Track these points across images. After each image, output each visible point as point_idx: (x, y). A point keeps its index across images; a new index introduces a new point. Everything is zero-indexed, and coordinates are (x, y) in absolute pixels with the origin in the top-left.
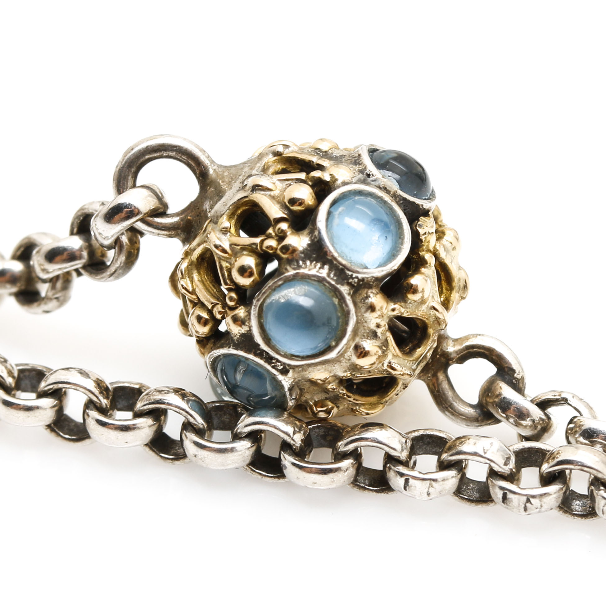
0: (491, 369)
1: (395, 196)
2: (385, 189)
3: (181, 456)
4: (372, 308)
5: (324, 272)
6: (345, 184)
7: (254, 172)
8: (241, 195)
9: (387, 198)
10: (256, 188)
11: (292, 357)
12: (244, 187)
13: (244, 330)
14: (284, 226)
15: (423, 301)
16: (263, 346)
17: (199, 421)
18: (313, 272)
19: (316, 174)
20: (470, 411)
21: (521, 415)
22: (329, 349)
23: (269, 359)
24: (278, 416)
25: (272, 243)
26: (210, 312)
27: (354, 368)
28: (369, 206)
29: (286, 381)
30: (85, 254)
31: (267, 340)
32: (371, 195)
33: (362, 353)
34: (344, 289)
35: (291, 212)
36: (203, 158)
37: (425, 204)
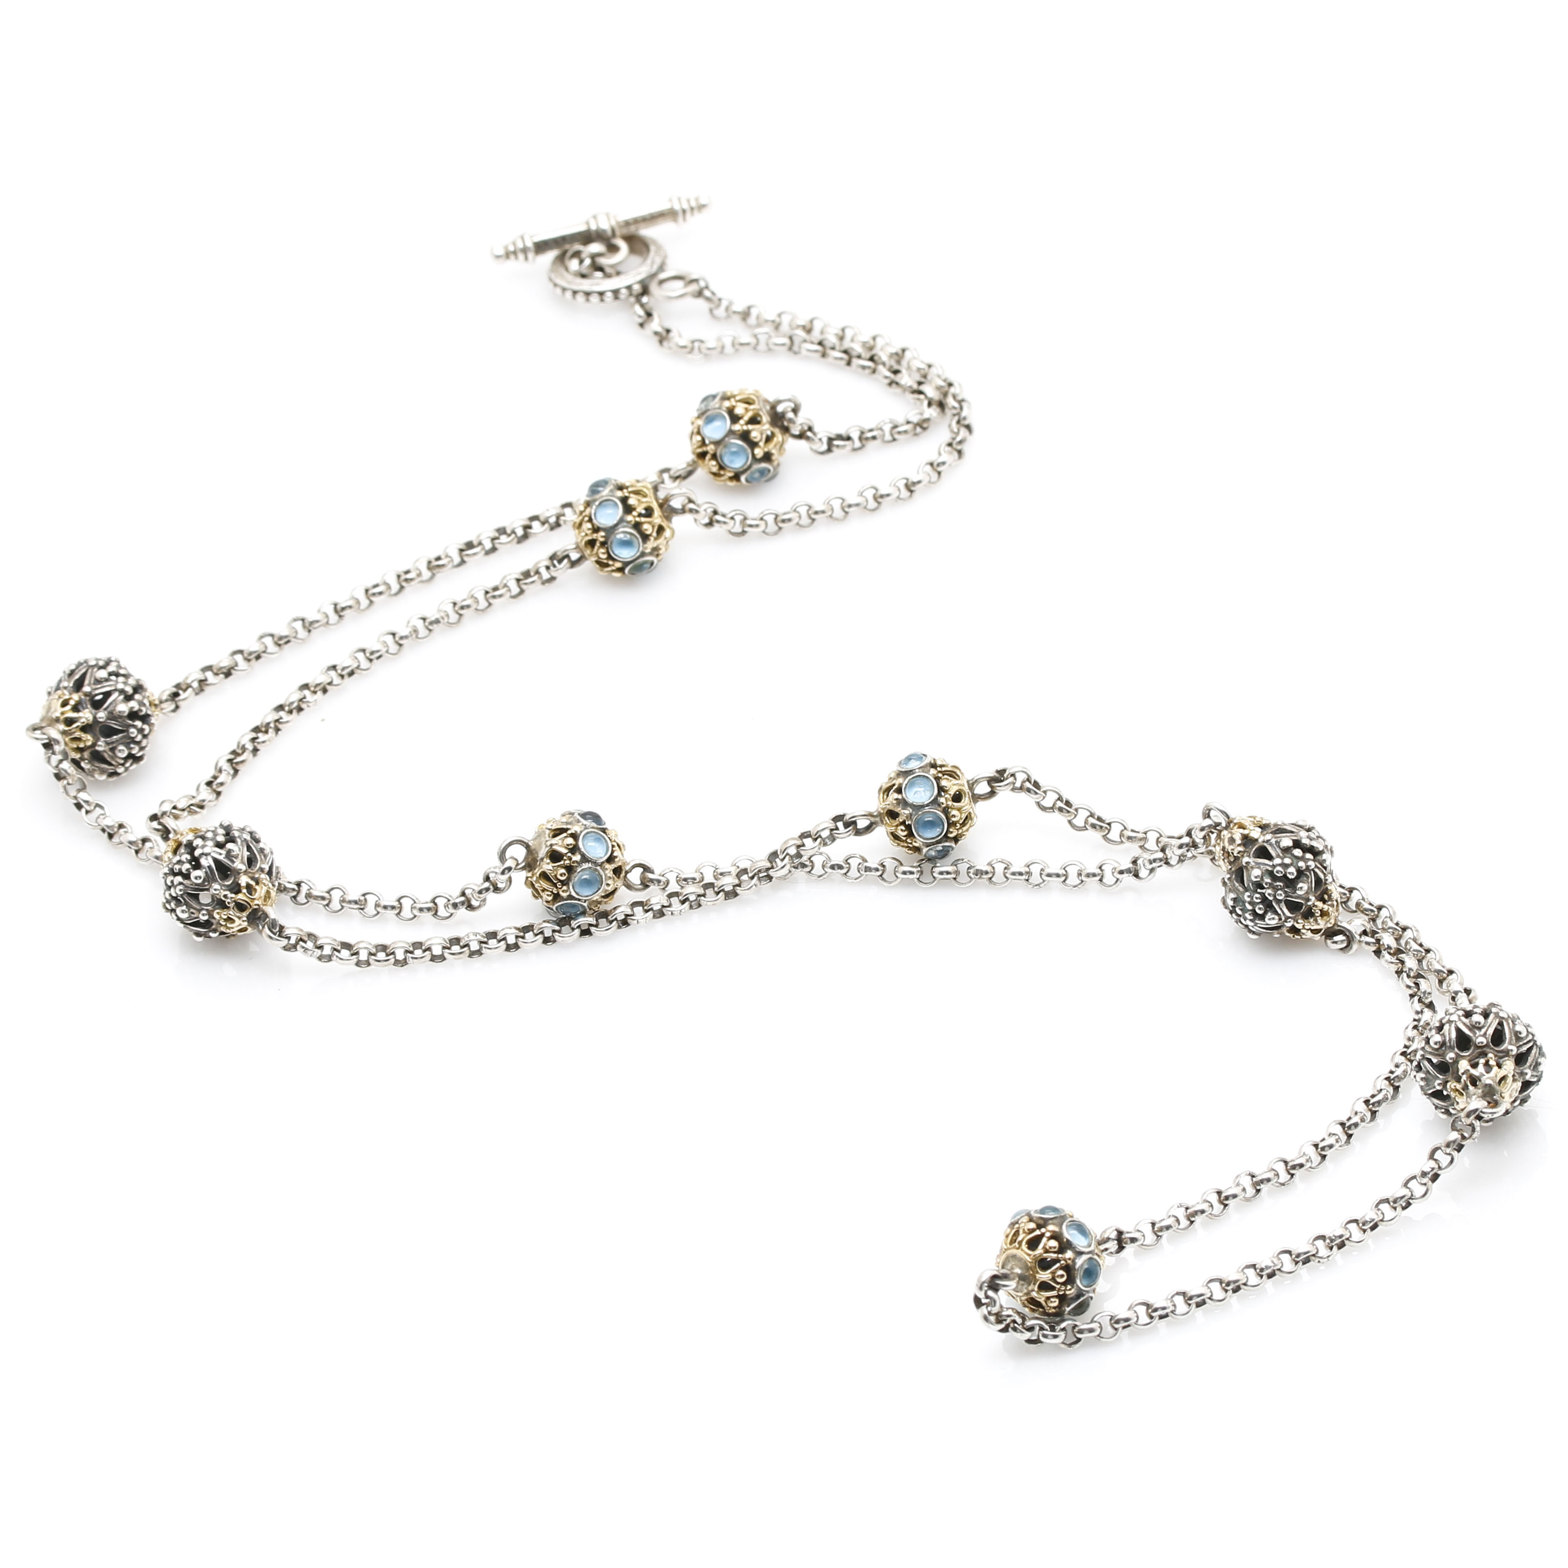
0: (641, 870)
1: (597, 828)
2: (593, 828)
3: (555, 941)
4: (607, 869)
5: (590, 865)
6: (581, 832)
7: (548, 839)
8: (547, 849)
9: (596, 831)
10: (551, 845)
11: (587, 896)
12: (546, 846)
13: (568, 893)
14: (569, 854)
15: (620, 860)
16: (577, 897)
17: (557, 928)
18: (587, 866)
19: (569, 832)
20: (640, 887)
21: (659, 881)
22: (599, 889)
23: (579, 900)
24: (585, 916)
25: (567, 862)
26: (552, 892)
27: (606, 890)
28: (591, 836)
29: (585, 904)
30: (491, 887)
31: (577, 894)
32: (592, 832)
33: (608, 885)
34: (598, 868)
35: (569, 849)
36: (525, 841)
37: (604, 827)
